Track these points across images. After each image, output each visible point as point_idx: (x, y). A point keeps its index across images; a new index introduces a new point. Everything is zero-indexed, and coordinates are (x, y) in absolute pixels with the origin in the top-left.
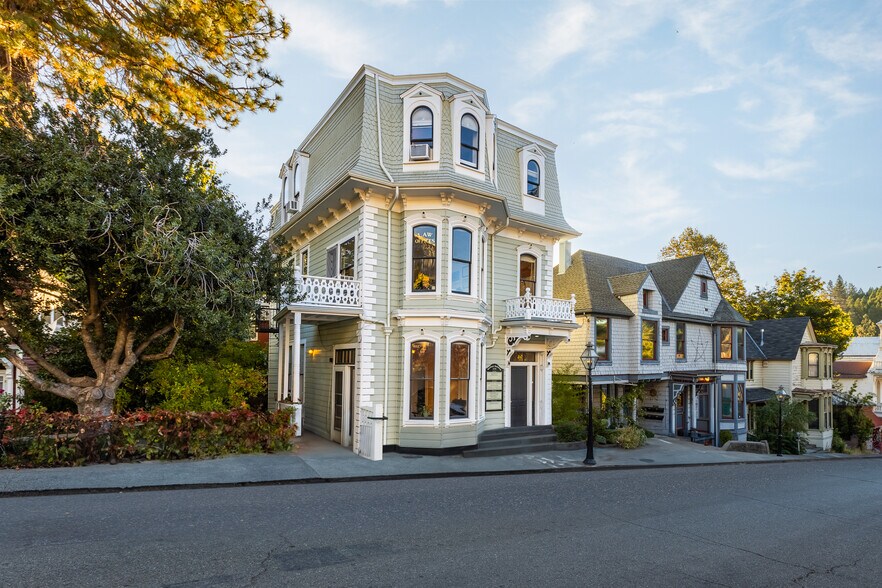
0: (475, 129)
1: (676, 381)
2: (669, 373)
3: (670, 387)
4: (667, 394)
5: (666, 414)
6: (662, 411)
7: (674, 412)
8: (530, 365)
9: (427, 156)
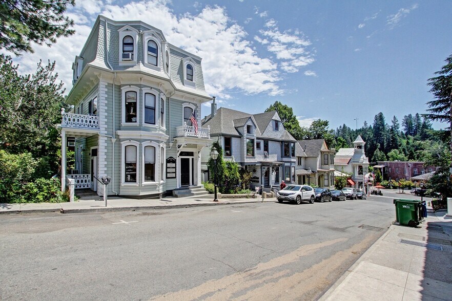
0: (155, 47)
1: (263, 165)
2: (260, 162)
3: (261, 168)
4: (260, 171)
5: (260, 180)
6: (258, 178)
7: (263, 179)
8: (190, 158)
9: (130, 59)
